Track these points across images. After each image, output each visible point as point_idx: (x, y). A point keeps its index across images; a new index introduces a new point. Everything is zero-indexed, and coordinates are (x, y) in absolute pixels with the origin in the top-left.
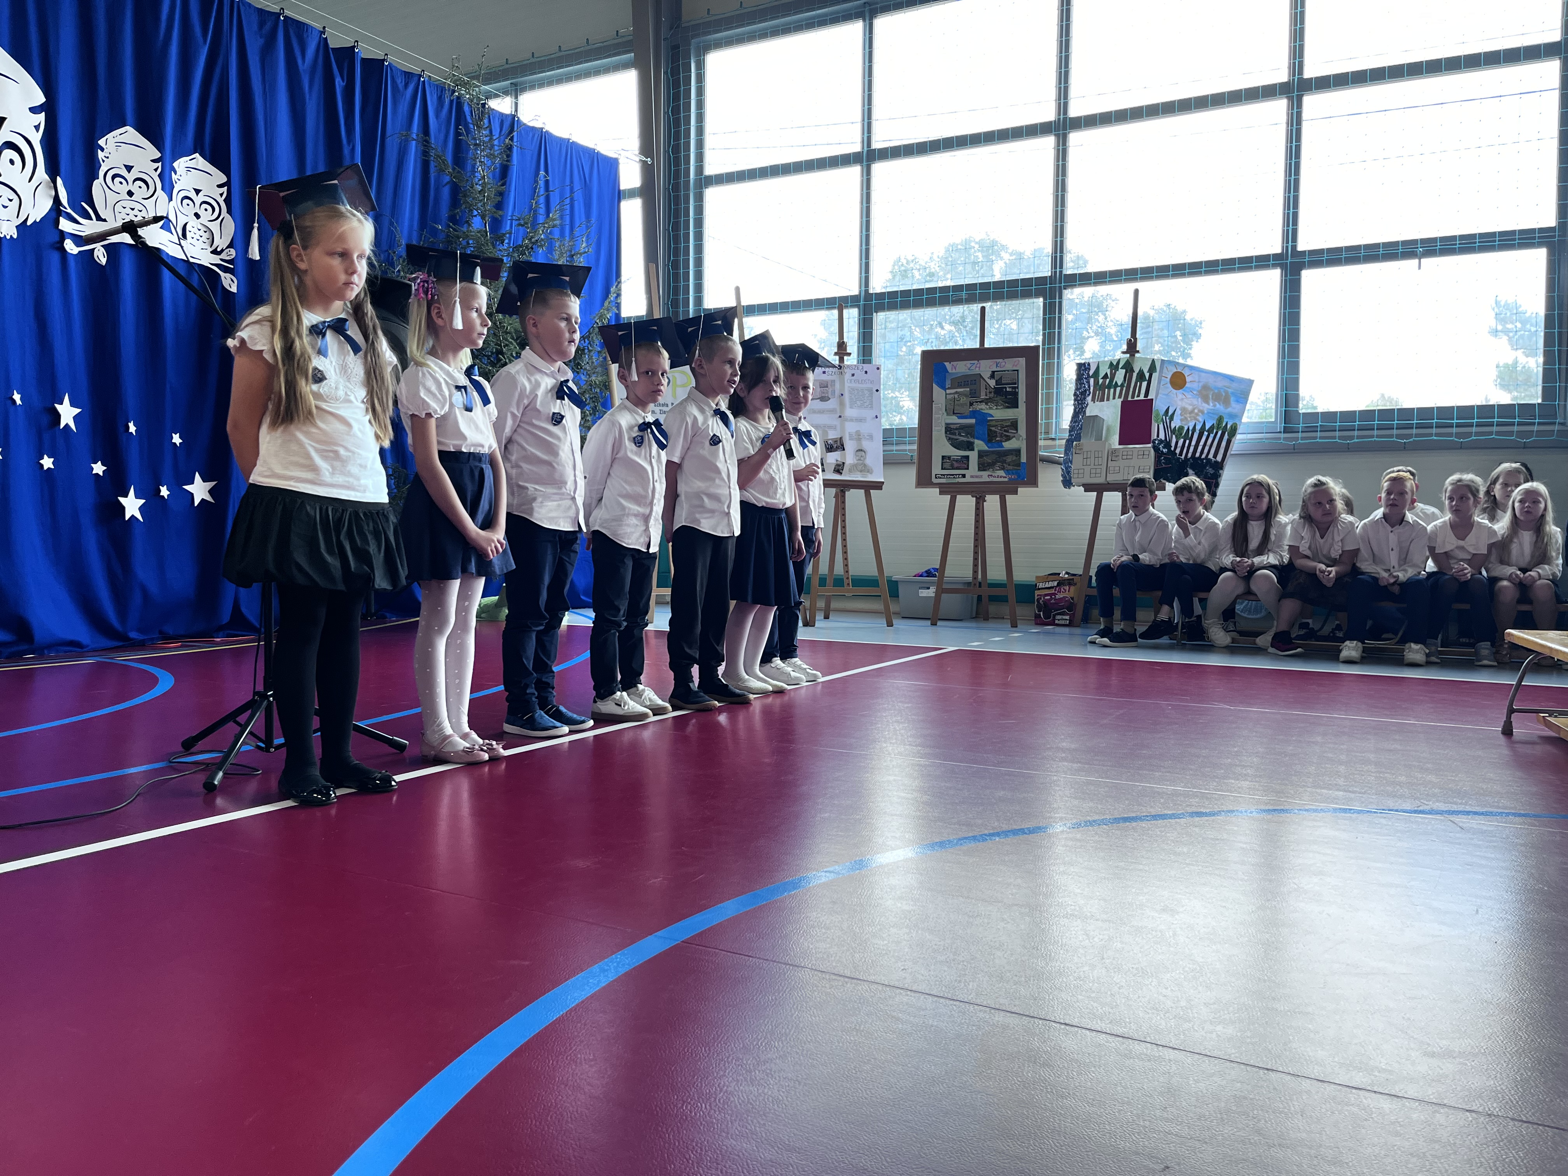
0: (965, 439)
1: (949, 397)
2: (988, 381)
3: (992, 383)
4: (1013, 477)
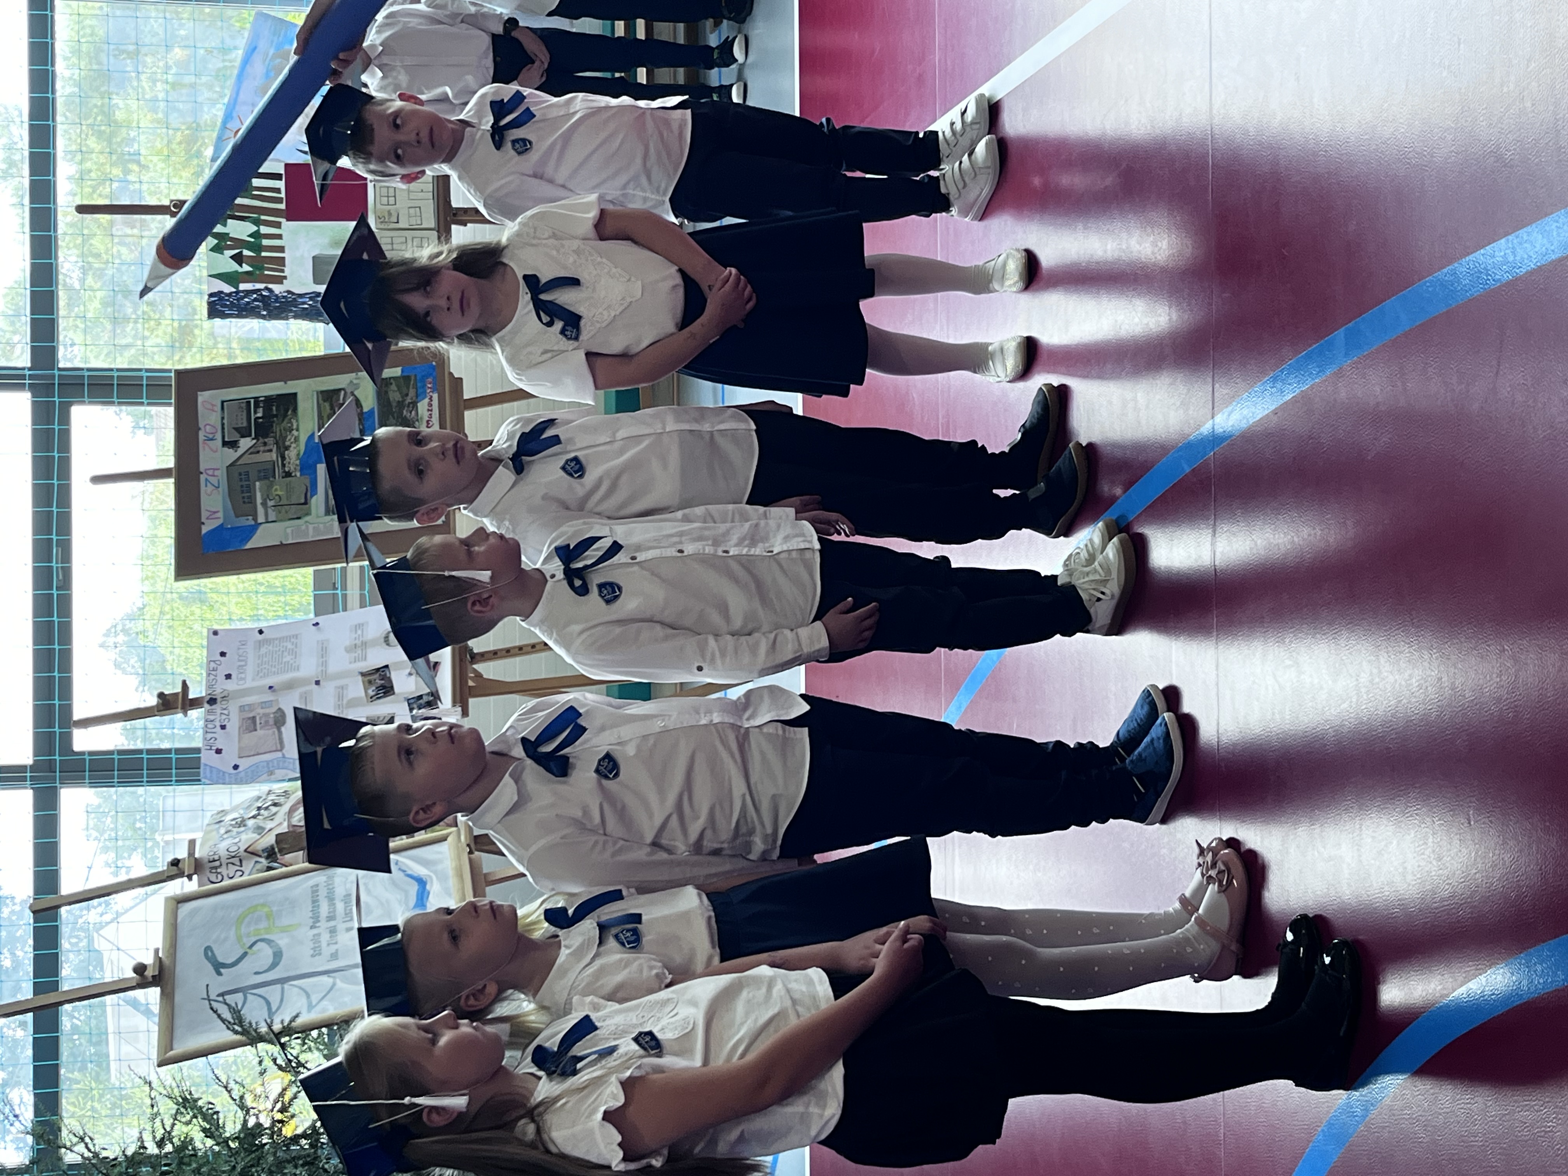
2: (240, 451)
3: (246, 443)
4: (430, 386)
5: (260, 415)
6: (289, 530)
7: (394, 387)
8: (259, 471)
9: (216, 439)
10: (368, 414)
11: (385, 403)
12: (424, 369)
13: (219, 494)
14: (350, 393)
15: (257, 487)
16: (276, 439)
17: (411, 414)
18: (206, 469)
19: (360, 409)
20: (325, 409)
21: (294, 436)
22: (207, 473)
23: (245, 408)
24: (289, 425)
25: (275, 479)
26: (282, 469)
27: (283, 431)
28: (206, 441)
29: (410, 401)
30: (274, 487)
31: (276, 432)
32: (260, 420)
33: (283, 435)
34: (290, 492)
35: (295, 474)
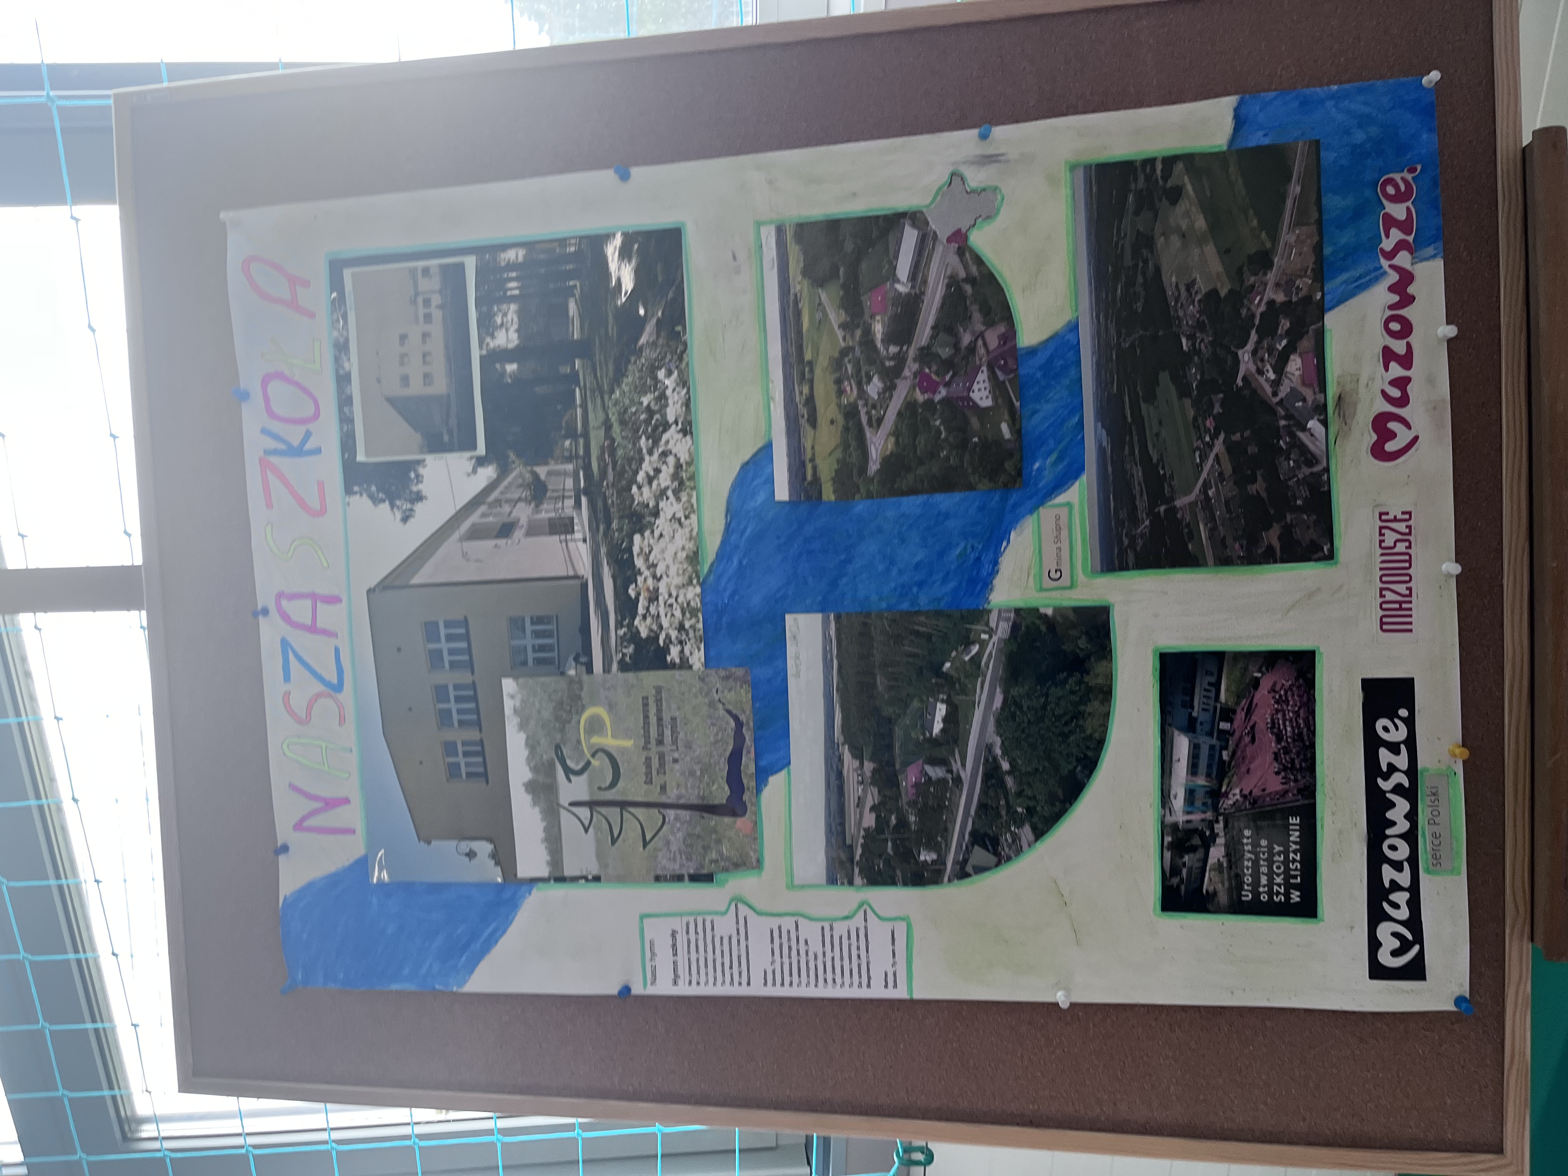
0: (988, 696)
1: (581, 851)
2: (430, 517)
3: (450, 480)
4: (1398, 211)
5: (507, 338)
6: (658, 932)
7: (1187, 215)
8: (516, 624)
9: (318, 451)
10: (1041, 359)
11: (1139, 306)
12: (1367, 110)
13: (342, 720)
14: (949, 240)
15: (509, 705)
16: (587, 468)
17: (1280, 368)
18: (280, 596)
19: (1002, 329)
20: (821, 323)
21: (671, 460)
22: (286, 617)
23: (436, 300)
24: (645, 401)
25: (590, 669)
26: (619, 625)
27: (616, 428)
28: (274, 459)
29: (1280, 298)
30: (583, 708)
31: (586, 435)
32: (511, 367)
33: (620, 452)
34: (660, 742)
35: (682, 651)
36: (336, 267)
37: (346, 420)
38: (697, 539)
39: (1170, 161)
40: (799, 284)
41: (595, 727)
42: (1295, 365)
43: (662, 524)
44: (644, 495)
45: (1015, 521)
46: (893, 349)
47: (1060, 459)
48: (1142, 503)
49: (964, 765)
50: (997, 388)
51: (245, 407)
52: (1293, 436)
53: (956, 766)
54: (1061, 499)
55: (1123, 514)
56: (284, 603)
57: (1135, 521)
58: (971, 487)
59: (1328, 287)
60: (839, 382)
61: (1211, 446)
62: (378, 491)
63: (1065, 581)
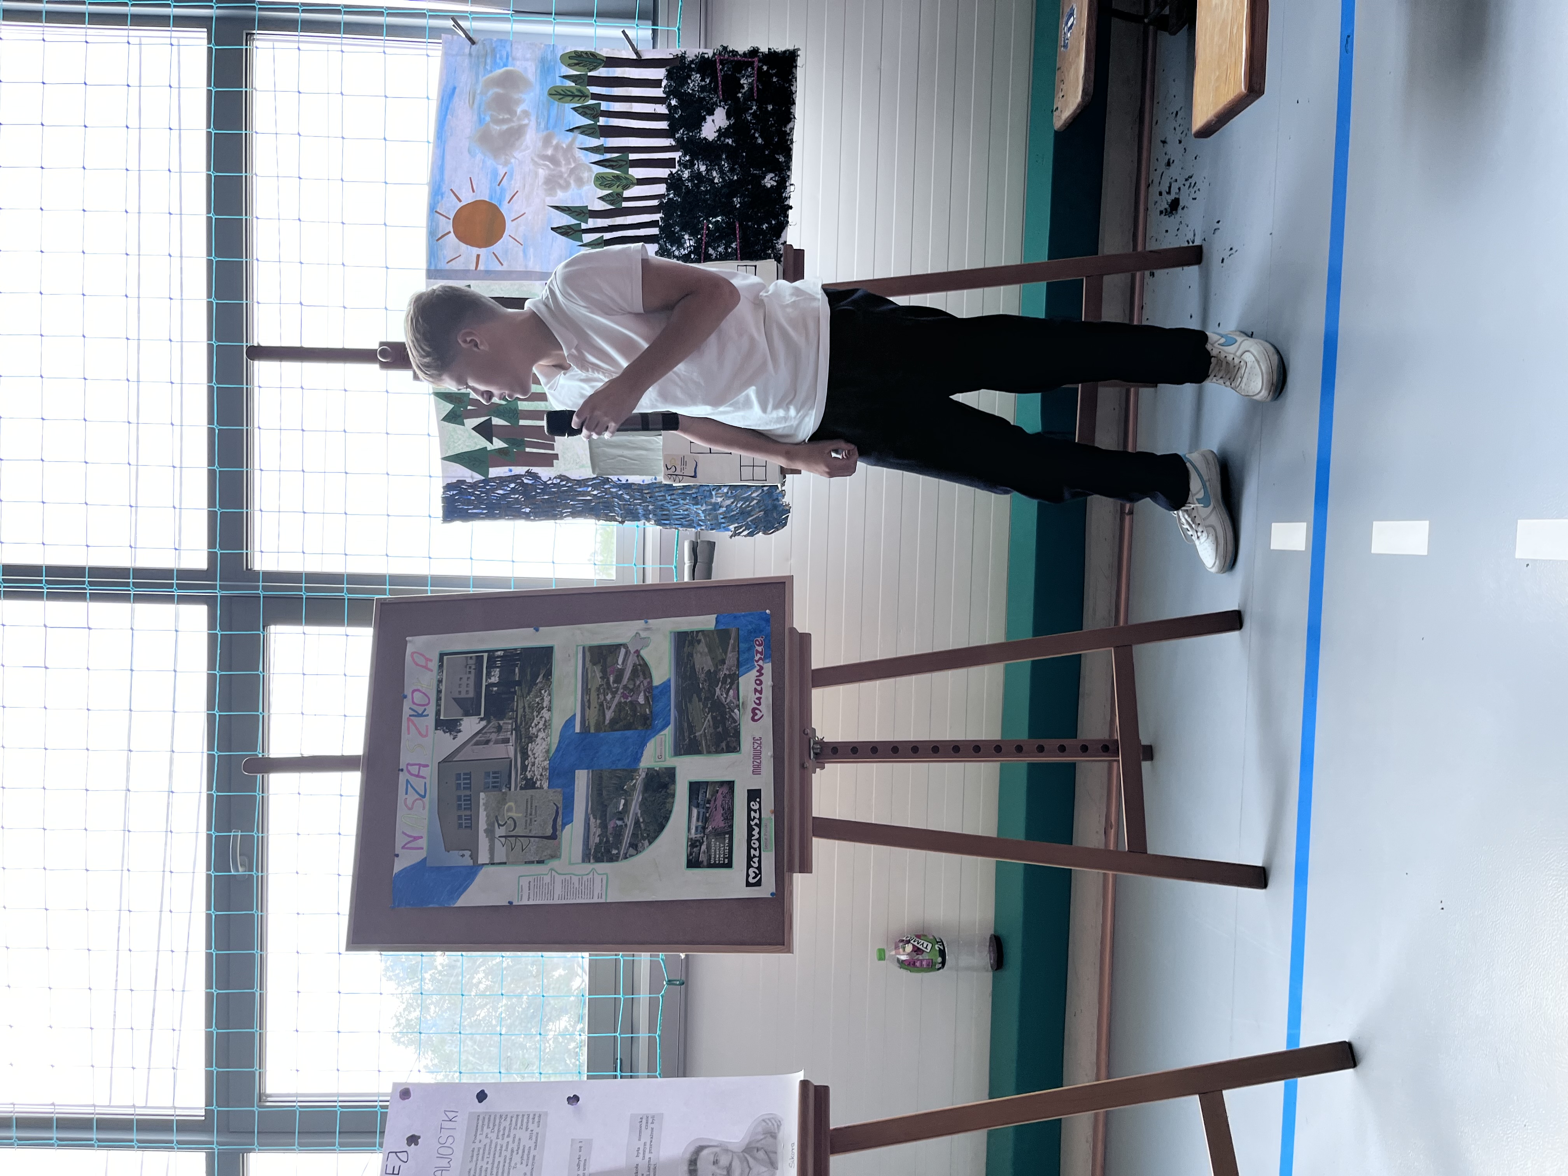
0: (637, 797)
1: (501, 854)
2: (462, 738)
3: (471, 725)
4: (760, 649)
5: (495, 679)
6: (524, 882)
7: (702, 648)
8: (487, 774)
9: (427, 715)
10: (659, 690)
11: (688, 674)
12: (752, 620)
13: (424, 808)
14: (634, 653)
15: (482, 802)
16: (516, 722)
17: (727, 694)
18: (408, 764)
19: (648, 680)
20: (594, 677)
21: (543, 719)
22: (409, 772)
23: (473, 667)
24: (537, 700)
25: (510, 790)
26: (521, 774)
27: (527, 710)
28: (412, 718)
29: (728, 673)
30: (507, 803)
31: (517, 711)
32: (495, 689)
33: (527, 717)
34: (531, 814)
35: (541, 783)
36: (442, 656)
37: (438, 705)
38: (549, 745)
39: (698, 632)
40: (588, 664)
41: (510, 809)
42: (731, 692)
43: (538, 740)
44: (533, 731)
45: (649, 740)
46: (615, 685)
47: (663, 720)
48: (686, 734)
49: (628, 820)
50: (646, 698)
51: (405, 700)
52: (730, 714)
53: (626, 820)
54: (662, 733)
55: (681, 738)
56: (410, 767)
57: (684, 740)
58: (636, 729)
59: (740, 669)
60: (598, 695)
61: (707, 717)
62: (446, 729)
63: (663, 759)
